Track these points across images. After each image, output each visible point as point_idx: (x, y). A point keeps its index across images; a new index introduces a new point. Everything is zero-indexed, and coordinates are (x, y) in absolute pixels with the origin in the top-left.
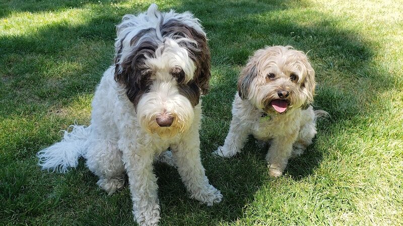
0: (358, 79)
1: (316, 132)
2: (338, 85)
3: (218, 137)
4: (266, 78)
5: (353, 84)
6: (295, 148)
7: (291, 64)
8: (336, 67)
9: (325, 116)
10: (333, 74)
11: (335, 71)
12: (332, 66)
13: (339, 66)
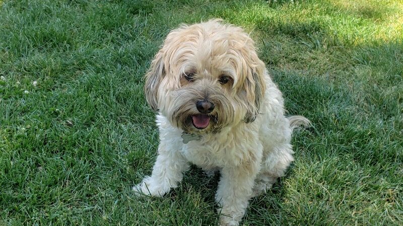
0: (354, 65)
1: (291, 159)
2: (327, 75)
3: (146, 159)
4: (181, 79)
5: (348, 73)
6: (257, 181)
7: (220, 57)
8: (325, 47)
9: (306, 125)
10: (320, 58)
11: (323, 53)
12: (320, 46)
13: (328, 46)
